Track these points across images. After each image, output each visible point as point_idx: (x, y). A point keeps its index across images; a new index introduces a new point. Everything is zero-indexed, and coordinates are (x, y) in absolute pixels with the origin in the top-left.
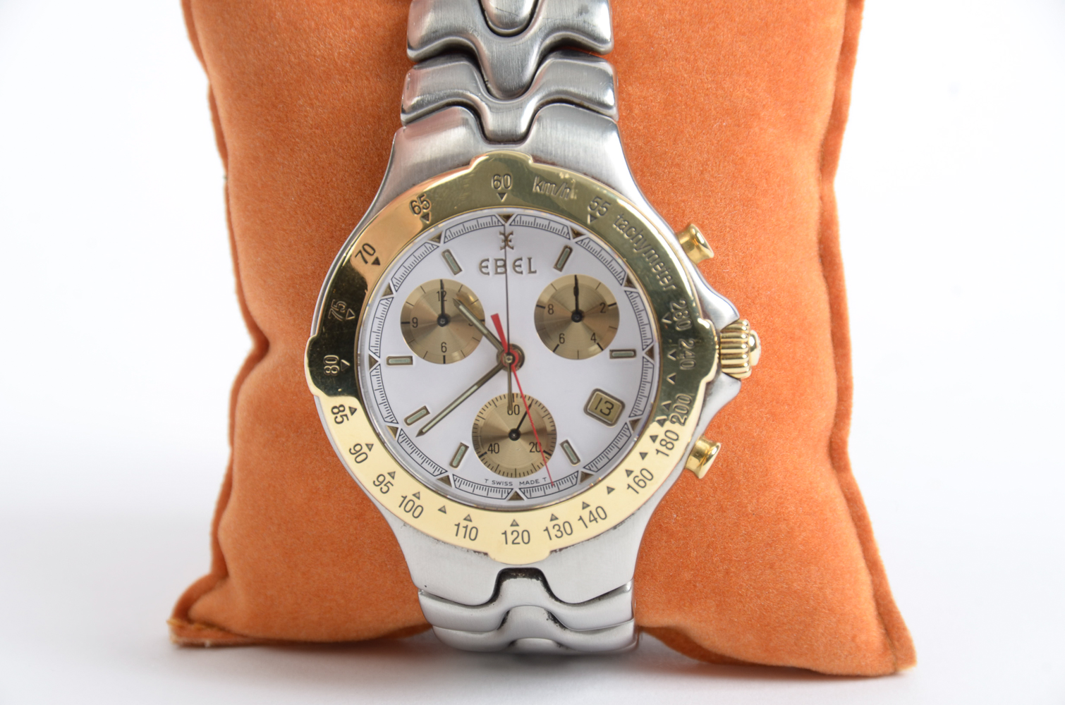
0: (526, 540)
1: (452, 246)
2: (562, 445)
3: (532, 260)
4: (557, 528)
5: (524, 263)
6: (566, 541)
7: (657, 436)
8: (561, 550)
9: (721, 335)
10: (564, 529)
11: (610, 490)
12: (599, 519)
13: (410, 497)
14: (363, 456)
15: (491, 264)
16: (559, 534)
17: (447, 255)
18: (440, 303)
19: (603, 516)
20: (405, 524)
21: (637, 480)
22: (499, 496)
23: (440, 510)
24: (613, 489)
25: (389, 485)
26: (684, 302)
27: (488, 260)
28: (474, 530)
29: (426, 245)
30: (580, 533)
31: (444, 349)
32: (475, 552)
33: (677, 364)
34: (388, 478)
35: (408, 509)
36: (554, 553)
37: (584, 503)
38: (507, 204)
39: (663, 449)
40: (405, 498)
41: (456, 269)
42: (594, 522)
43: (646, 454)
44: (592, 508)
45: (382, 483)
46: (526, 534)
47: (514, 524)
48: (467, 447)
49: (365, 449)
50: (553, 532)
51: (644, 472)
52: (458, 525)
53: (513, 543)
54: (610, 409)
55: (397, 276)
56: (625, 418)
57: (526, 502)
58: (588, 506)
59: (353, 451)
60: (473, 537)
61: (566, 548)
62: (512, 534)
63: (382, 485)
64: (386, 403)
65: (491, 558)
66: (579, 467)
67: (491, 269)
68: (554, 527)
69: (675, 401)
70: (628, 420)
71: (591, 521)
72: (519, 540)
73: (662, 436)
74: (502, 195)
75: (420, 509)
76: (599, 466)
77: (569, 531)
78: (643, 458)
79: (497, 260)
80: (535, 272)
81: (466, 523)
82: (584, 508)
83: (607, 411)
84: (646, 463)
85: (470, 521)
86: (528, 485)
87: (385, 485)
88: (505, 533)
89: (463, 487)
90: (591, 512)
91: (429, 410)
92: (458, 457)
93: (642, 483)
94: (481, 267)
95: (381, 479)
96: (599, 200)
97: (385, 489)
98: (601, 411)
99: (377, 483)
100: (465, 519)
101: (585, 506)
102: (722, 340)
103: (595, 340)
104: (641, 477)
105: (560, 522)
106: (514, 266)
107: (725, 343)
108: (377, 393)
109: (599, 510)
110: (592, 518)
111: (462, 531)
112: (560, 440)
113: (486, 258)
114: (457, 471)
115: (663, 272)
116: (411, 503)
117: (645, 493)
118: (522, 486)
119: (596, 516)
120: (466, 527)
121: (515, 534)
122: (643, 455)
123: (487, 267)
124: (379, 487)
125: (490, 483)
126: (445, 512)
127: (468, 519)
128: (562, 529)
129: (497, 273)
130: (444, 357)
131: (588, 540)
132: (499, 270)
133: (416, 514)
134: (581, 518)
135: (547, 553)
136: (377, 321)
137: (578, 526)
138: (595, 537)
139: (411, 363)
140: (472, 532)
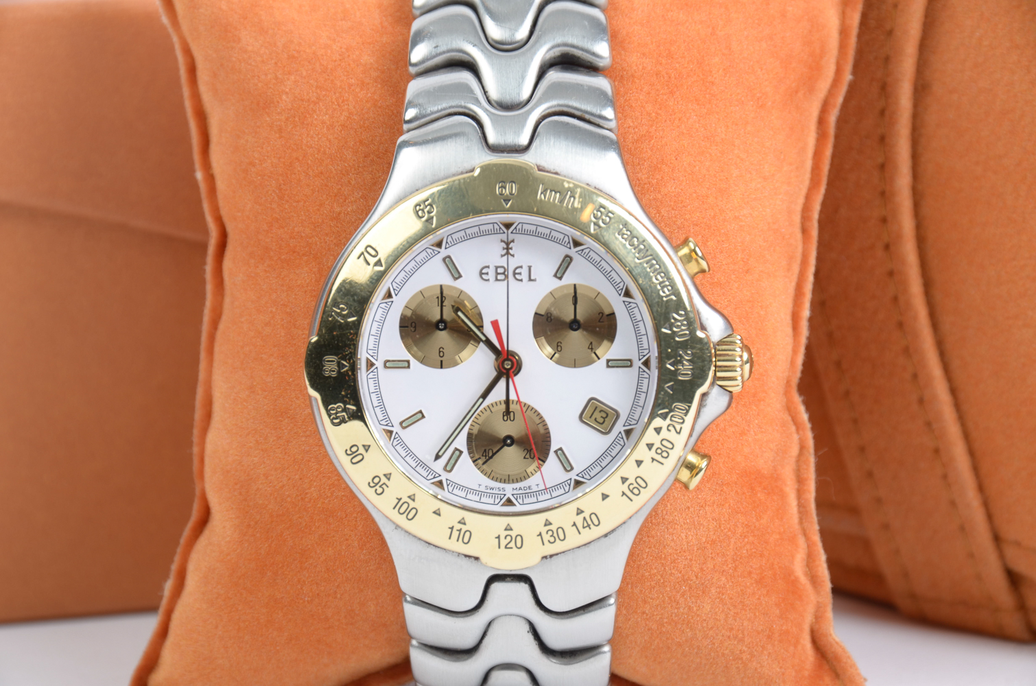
0: (519, 545)
1: (452, 252)
2: (556, 452)
3: (532, 269)
4: (550, 533)
5: (524, 272)
6: (559, 547)
7: (653, 445)
8: (551, 556)
9: (717, 347)
10: (557, 535)
11: (605, 497)
12: (592, 526)
13: (405, 499)
14: (359, 458)
15: (491, 272)
16: (552, 539)
17: (448, 261)
18: (439, 308)
19: (596, 523)
20: (397, 527)
21: (631, 487)
22: (491, 501)
23: (434, 512)
24: (607, 496)
25: (384, 486)
26: (683, 313)
27: (488, 267)
28: (468, 534)
29: (427, 250)
30: (573, 539)
31: (441, 354)
32: (466, 556)
33: (675, 373)
34: (384, 480)
35: (402, 511)
36: (545, 559)
37: (578, 509)
38: (511, 210)
39: (658, 457)
40: (400, 500)
41: (457, 276)
42: (588, 528)
43: (641, 462)
44: (586, 515)
45: (377, 484)
46: (519, 538)
47: (508, 528)
48: (461, 452)
49: (362, 450)
50: (546, 537)
51: (639, 480)
52: (452, 528)
53: (506, 547)
54: (604, 418)
55: (397, 280)
56: (619, 427)
57: (518, 508)
58: (582, 512)
59: (349, 452)
60: (466, 540)
61: (557, 554)
62: (506, 538)
63: (377, 487)
64: (382, 405)
65: (481, 563)
66: (573, 475)
67: (491, 276)
68: (547, 533)
69: (671, 411)
70: (622, 429)
71: (584, 527)
72: (512, 544)
73: (658, 444)
74: (507, 201)
75: (414, 511)
76: (592, 474)
77: (562, 537)
78: (639, 466)
79: (497, 268)
80: (534, 280)
81: (460, 526)
82: (578, 514)
83: (601, 420)
84: (641, 471)
85: (465, 524)
86: (521, 492)
87: (380, 487)
88: (498, 537)
89: (456, 491)
90: (585, 518)
91: (425, 414)
92: (452, 461)
93: (636, 491)
94: (481, 274)
95: (376, 480)
96: (602, 210)
97: (380, 490)
98: (595, 419)
99: (372, 484)
100: (459, 522)
101: (580, 512)
102: (718, 352)
103: (592, 349)
104: (636, 485)
105: (554, 527)
106: (515, 274)
107: (720, 355)
108: (373, 396)
109: (593, 516)
110: (586, 525)
111: (455, 534)
112: (554, 447)
113: (487, 265)
114: (451, 476)
115: (663, 282)
116: (406, 505)
117: (639, 501)
118: (515, 492)
119: (590, 522)
120: (460, 530)
121: (509, 538)
122: (639, 463)
123: (487, 274)
124: (374, 489)
125: (482, 489)
126: (439, 515)
127: (462, 522)
128: (555, 535)
129: (497, 280)
130: (442, 361)
131: (579, 547)
132: (500, 277)
133: (410, 517)
134: (574, 524)
135: (539, 558)
136: (375, 324)
137: (570, 531)
138: (585, 545)
139: (409, 367)
140: (465, 536)
